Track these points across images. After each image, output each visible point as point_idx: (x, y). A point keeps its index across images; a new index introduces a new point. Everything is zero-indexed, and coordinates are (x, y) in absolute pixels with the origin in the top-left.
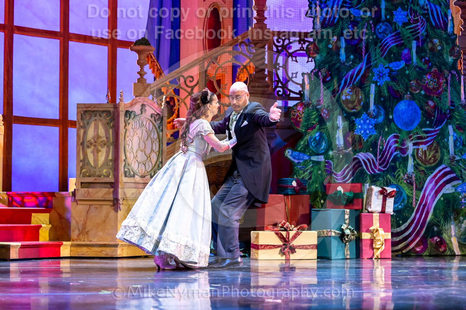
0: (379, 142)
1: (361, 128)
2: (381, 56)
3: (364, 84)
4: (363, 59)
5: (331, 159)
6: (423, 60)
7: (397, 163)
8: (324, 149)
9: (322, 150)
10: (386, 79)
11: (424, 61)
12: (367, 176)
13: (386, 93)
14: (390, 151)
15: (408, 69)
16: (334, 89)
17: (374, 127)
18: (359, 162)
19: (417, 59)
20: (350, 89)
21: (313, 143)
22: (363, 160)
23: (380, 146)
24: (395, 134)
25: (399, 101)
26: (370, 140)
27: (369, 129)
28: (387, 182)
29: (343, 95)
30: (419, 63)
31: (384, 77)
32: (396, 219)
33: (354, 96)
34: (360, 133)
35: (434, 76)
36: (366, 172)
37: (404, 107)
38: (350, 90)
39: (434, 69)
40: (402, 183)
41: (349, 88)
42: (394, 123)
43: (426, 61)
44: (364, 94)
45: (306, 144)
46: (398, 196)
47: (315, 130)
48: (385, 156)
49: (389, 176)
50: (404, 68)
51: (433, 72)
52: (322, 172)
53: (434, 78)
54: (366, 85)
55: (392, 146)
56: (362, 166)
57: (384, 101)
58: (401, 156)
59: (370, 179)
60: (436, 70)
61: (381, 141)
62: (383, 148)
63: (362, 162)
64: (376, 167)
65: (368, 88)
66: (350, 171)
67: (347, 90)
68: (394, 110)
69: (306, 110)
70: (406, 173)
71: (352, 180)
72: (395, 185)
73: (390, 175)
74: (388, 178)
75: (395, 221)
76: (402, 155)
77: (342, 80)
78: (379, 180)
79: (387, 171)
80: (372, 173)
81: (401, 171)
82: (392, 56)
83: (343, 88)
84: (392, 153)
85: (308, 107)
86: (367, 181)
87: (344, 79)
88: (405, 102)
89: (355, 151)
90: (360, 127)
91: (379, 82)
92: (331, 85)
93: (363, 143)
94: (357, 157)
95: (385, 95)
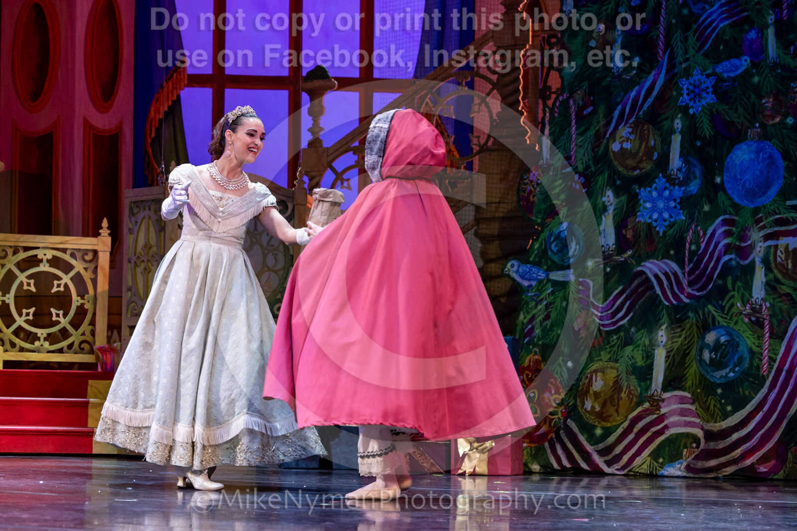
0: (689, 236)
1: (652, 207)
2: (697, 52)
3: (660, 115)
4: (659, 62)
6: (792, 48)
7: (729, 280)
10: (709, 99)
11: (794, 52)
12: (662, 310)
13: (706, 129)
14: (715, 253)
15: (757, 73)
16: (598, 131)
17: (680, 204)
18: (648, 279)
19: (777, 48)
20: (630, 127)
21: (553, 246)
22: (656, 276)
23: (691, 244)
24: (727, 216)
25: (736, 145)
26: (671, 232)
27: (668, 209)
28: (705, 322)
29: (614, 141)
30: (782, 55)
31: (704, 94)
32: (720, 402)
33: (637, 142)
34: (650, 217)
36: (661, 301)
37: (746, 157)
38: (630, 130)
40: (740, 322)
41: (628, 125)
42: (725, 191)
44: (661, 135)
45: (543, 247)
47: (558, 219)
48: (702, 266)
49: (711, 308)
50: (746, 71)
54: (663, 117)
55: (719, 243)
56: (653, 287)
57: (703, 149)
58: (738, 263)
59: (669, 315)
61: (694, 233)
62: (699, 248)
63: (653, 279)
64: (682, 290)
65: (666, 124)
66: (627, 299)
67: (624, 131)
68: (726, 163)
70: (748, 301)
71: (631, 319)
72: (723, 327)
73: (714, 306)
74: (709, 312)
75: (718, 405)
77: (615, 110)
78: (688, 317)
79: (708, 296)
80: (675, 302)
81: (738, 296)
82: (722, 47)
83: (616, 128)
84: (719, 259)
86: (662, 321)
87: (620, 107)
88: (749, 146)
89: (640, 256)
90: (648, 205)
91: (692, 107)
92: (592, 124)
93: (656, 240)
94: (644, 269)
95: (705, 135)
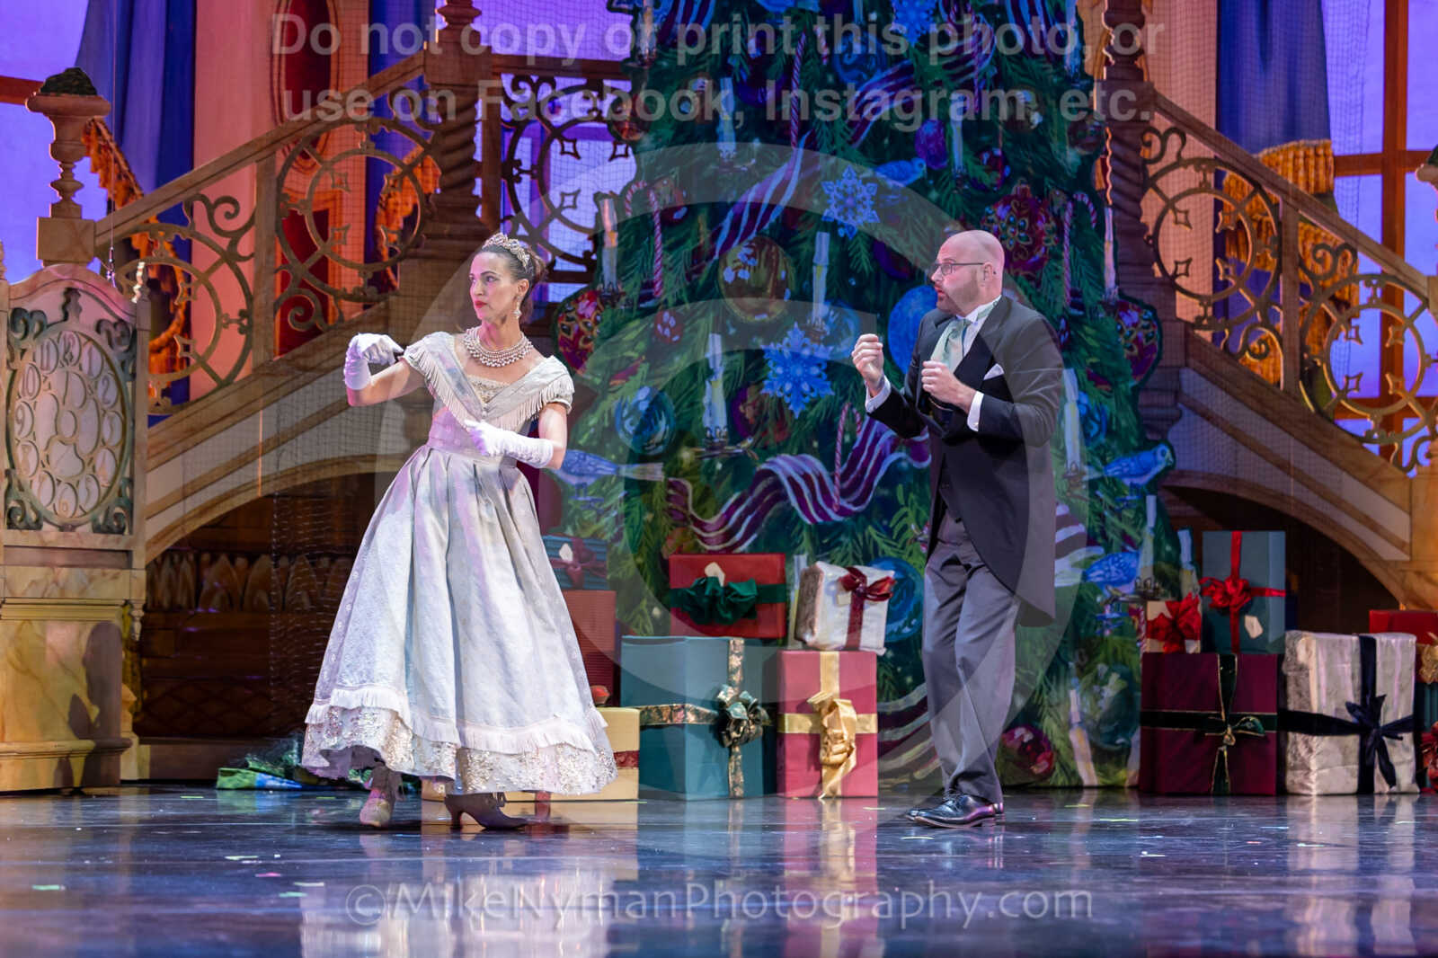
0: (842, 421)
1: (785, 373)
2: (850, 143)
3: (794, 233)
5: (686, 475)
6: (986, 156)
7: (900, 489)
8: (662, 442)
9: (658, 444)
11: (988, 161)
12: (801, 531)
13: (864, 262)
14: (877, 450)
15: (937, 186)
16: (699, 248)
17: (826, 371)
18: (777, 484)
19: (965, 153)
20: (750, 246)
21: (627, 423)
22: (791, 480)
23: (844, 432)
25: (908, 290)
26: (812, 413)
27: (808, 378)
28: (865, 551)
29: (726, 266)
30: (971, 164)
31: (861, 209)
32: (894, 670)
33: (763, 273)
34: (781, 390)
35: (1019, 209)
36: (798, 518)
38: (750, 251)
39: (1018, 187)
40: (915, 553)
41: (745, 243)
43: (993, 157)
44: (796, 264)
45: (606, 424)
46: (900, 597)
47: (634, 381)
48: (859, 467)
49: (871, 530)
50: (922, 181)
51: (1016, 197)
52: (655, 518)
53: (1019, 216)
54: (801, 236)
55: (881, 434)
56: (785, 497)
57: (859, 291)
58: (910, 465)
59: (812, 540)
60: (1024, 191)
61: (847, 417)
62: (854, 441)
63: (786, 484)
64: (829, 501)
65: (805, 247)
66: (747, 512)
67: (739, 251)
68: (891, 317)
69: (608, 313)
71: (755, 544)
72: (889, 558)
73: (877, 529)
74: (870, 536)
75: (890, 675)
76: (916, 465)
77: (724, 216)
78: (840, 544)
79: (866, 513)
80: (819, 520)
81: (911, 515)
82: (886, 141)
83: (727, 246)
84: (881, 458)
85: (614, 306)
86: (801, 547)
87: (731, 214)
89: (765, 448)
90: (779, 370)
91: (843, 226)
92: (688, 235)
93: (790, 424)
94: (771, 467)
95: (863, 270)
